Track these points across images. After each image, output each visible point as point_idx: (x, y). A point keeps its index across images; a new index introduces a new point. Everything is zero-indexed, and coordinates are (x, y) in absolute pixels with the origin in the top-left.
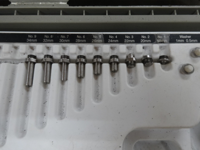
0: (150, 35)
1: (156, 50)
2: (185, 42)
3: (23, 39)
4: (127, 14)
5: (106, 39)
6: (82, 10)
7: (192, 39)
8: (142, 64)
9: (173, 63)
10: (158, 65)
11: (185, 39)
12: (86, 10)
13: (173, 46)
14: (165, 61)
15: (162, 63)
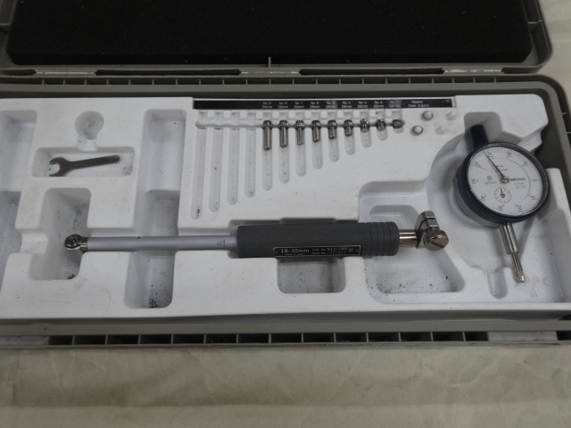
0: (383, 101)
1: (389, 115)
2: (417, 107)
3: (258, 106)
4: (361, 83)
5: (340, 105)
6: (315, 78)
7: (423, 103)
8: (375, 128)
9: (404, 127)
10: (390, 129)
11: (417, 104)
12: (318, 78)
13: (405, 110)
14: (397, 124)
15: (394, 127)
